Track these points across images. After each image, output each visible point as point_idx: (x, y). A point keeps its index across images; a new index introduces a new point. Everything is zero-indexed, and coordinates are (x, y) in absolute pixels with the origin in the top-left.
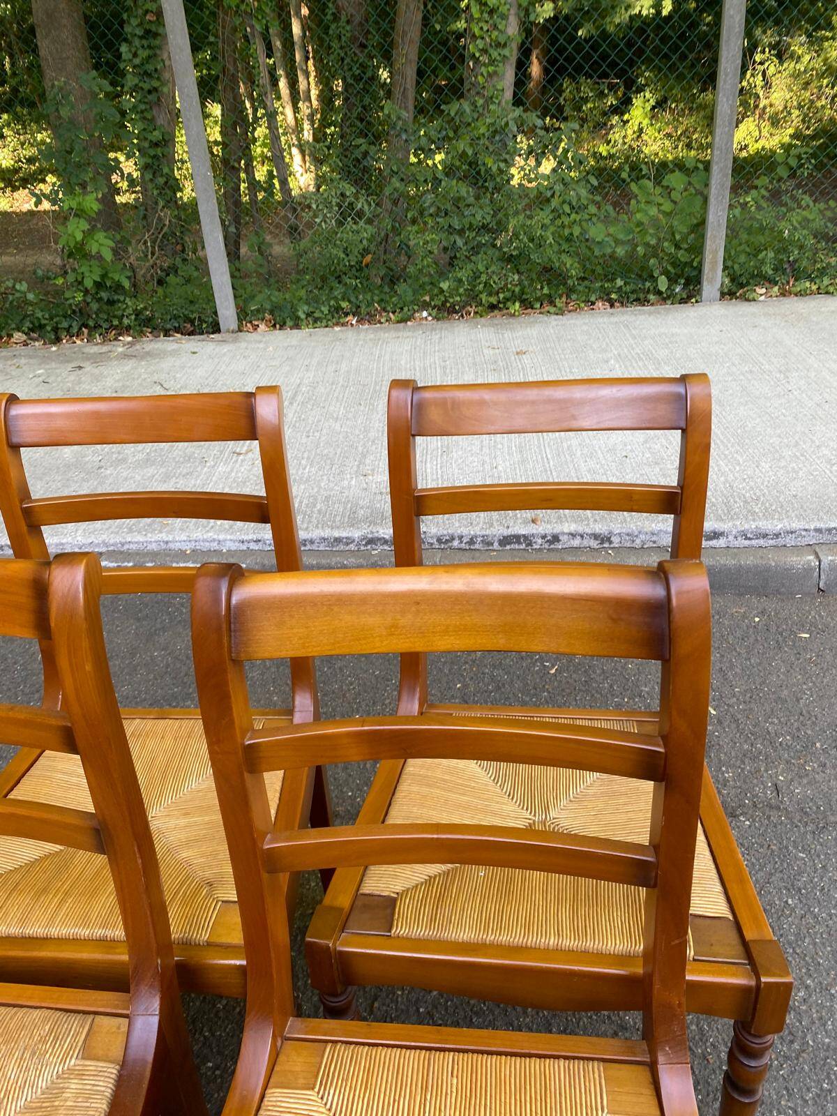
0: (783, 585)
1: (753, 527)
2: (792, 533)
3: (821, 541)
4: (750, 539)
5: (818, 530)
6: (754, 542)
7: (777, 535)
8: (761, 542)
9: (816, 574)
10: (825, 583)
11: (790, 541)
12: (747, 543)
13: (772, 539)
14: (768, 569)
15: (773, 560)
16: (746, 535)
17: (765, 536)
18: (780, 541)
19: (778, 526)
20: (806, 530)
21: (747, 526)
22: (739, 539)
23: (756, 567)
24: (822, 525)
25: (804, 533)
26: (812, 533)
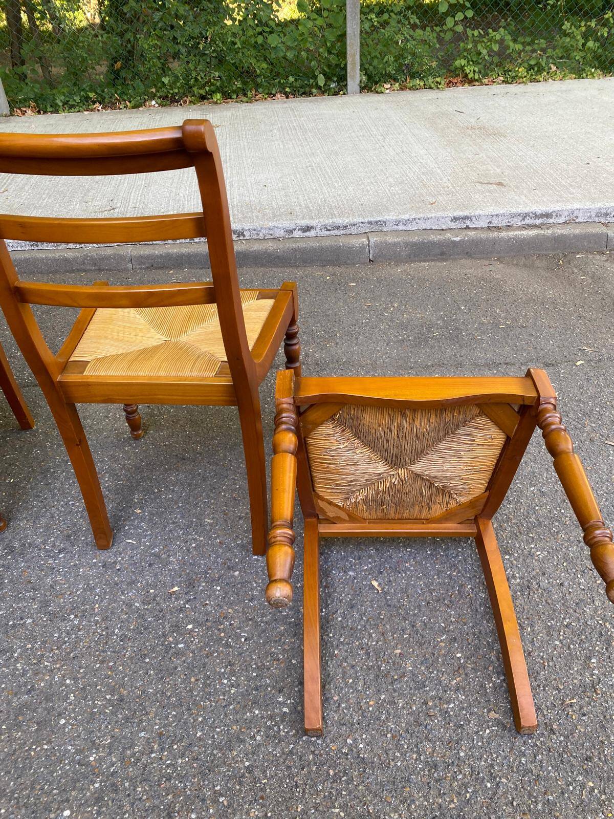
0: (348, 258)
1: (331, 222)
2: (354, 225)
3: (373, 230)
4: (329, 230)
5: (370, 223)
6: (332, 232)
7: (346, 227)
8: (336, 232)
9: (367, 250)
10: (373, 256)
11: (354, 230)
12: (328, 233)
13: (343, 230)
14: (338, 248)
15: (341, 242)
16: (326, 228)
17: (338, 228)
18: (348, 231)
19: (345, 221)
20: (363, 223)
21: (327, 222)
22: (323, 230)
23: (331, 247)
24: (372, 219)
25: (361, 225)
26: (367, 225)
